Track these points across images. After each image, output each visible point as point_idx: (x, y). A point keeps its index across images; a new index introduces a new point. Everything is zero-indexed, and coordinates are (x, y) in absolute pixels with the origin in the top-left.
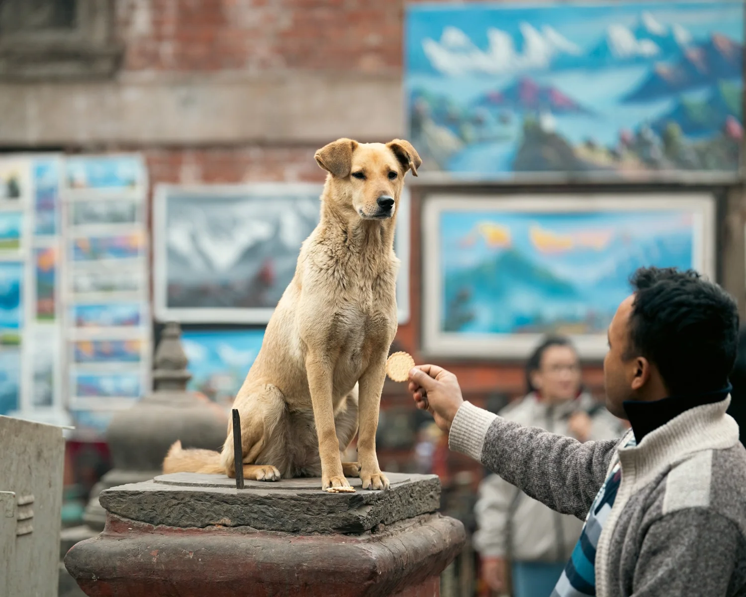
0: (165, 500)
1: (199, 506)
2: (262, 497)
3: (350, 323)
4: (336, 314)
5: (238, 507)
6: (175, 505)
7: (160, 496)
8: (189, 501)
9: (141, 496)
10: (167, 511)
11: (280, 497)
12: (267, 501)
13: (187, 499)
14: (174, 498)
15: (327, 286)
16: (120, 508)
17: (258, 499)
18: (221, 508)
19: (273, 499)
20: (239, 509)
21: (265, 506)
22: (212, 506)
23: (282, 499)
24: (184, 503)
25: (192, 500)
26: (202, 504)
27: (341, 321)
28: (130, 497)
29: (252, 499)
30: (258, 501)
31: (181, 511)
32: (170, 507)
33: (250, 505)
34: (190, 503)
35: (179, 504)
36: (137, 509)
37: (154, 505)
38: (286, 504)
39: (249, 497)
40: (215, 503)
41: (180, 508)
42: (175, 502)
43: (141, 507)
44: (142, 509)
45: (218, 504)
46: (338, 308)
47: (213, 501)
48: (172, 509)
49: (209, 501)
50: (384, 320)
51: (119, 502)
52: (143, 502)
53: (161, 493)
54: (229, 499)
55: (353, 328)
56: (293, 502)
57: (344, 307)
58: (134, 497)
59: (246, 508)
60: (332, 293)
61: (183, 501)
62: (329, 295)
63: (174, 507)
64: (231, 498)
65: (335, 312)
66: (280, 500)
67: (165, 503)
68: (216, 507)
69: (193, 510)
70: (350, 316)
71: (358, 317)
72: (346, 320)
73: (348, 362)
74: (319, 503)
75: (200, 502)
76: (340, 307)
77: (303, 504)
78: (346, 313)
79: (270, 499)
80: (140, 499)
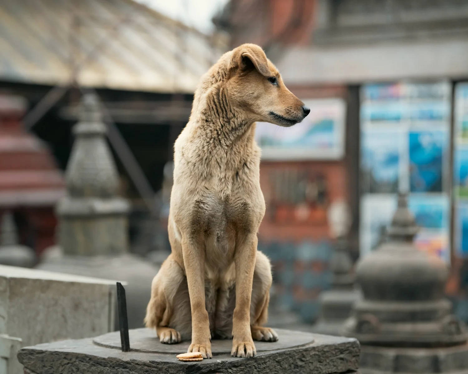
0: (59, 359)
1: (82, 366)
2: (124, 362)
3: (211, 209)
4: (197, 202)
5: (108, 370)
6: (65, 364)
7: (56, 355)
8: (75, 362)
9: (44, 354)
10: (61, 369)
11: (136, 362)
12: (128, 365)
13: (74, 360)
14: (65, 358)
15: (191, 177)
16: (30, 364)
17: (122, 363)
18: (96, 369)
19: (132, 364)
20: (109, 371)
21: (128, 370)
22: (90, 367)
23: (137, 364)
24: (72, 363)
25: (77, 360)
26: (84, 364)
27: (202, 208)
28: (37, 355)
29: (118, 363)
30: (122, 365)
31: (70, 370)
32: (63, 366)
33: (116, 368)
34: (75, 363)
35: (68, 363)
36: (41, 366)
37: (52, 363)
38: (141, 369)
39: (115, 361)
40: (92, 364)
41: (69, 368)
42: (66, 361)
43: (43, 364)
44: (44, 366)
45: (94, 365)
46: (199, 196)
47: (91, 362)
48: (64, 367)
49: (89, 363)
50: (245, 204)
51: (30, 359)
52: (45, 359)
53: (56, 353)
54: (101, 362)
55: (213, 214)
56: (146, 367)
57: (205, 195)
58: (40, 355)
59: (113, 370)
60: (194, 183)
61: (71, 362)
62: (191, 184)
63: (65, 366)
64: (103, 361)
65: (195, 200)
66: (137, 366)
67: (59, 362)
68: (93, 368)
69: (78, 369)
70: (210, 203)
71: (218, 204)
72: (207, 207)
73: (215, 244)
74: (164, 370)
75: (83, 363)
76: (201, 195)
77: (152, 370)
78: (207, 200)
79: (130, 364)
80: (43, 358)
